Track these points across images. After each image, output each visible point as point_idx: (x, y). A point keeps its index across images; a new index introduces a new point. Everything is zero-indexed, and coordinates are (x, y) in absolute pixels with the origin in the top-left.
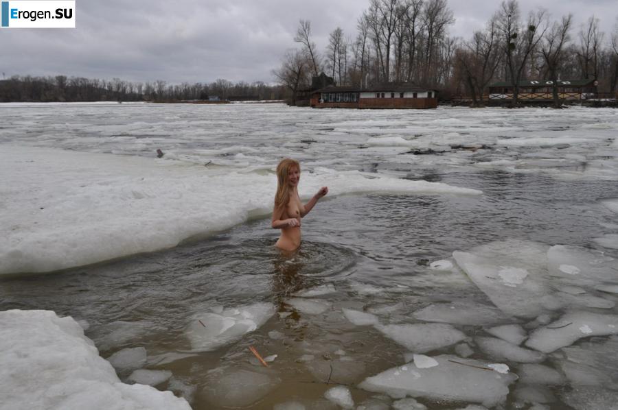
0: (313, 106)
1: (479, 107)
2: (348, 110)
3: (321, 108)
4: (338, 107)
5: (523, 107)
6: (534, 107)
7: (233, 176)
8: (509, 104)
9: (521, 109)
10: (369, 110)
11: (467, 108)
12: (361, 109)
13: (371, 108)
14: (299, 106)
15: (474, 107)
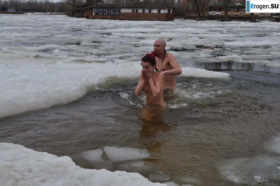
0: (87, 18)
1: (202, 20)
2: (113, 21)
3: (93, 19)
4: (106, 19)
5: (231, 21)
6: (238, 21)
8: (222, 19)
9: (230, 22)
10: (128, 21)
11: (193, 21)
12: (121, 20)
13: (129, 20)
14: (77, 17)
15: (199, 20)
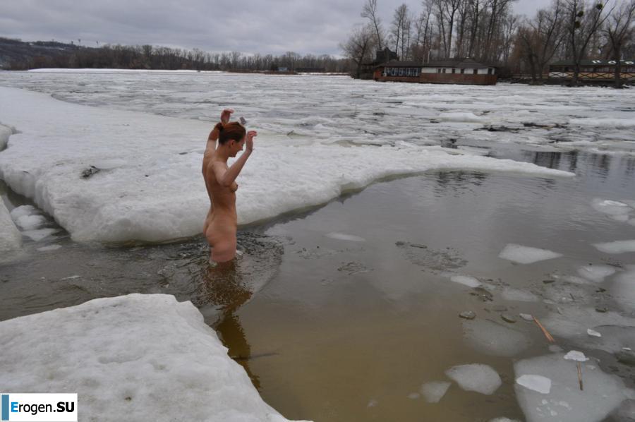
0: (377, 80)
1: (538, 85)
2: (410, 84)
3: (384, 81)
4: (401, 81)
5: (583, 86)
6: (593, 86)
7: (318, 148)
8: (569, 83)
9: (581, 88)
10: (430, 84)
11: (525, 86)
12: (422, 83)
13: (432, 83)
14: (364, 79)
15: (533, 85)
